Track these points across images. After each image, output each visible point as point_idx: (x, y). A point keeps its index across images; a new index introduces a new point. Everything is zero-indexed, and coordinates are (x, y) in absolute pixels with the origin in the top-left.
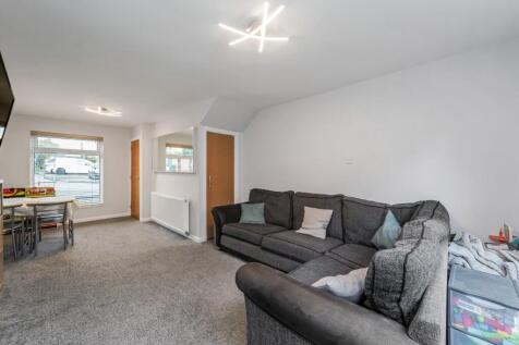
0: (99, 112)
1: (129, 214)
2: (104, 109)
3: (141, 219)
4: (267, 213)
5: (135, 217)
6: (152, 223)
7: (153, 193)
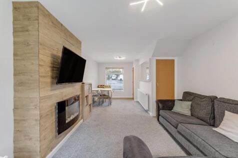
0: (118, 58)
1: (132, 97)
2: (120, 57)
3: (135, 100)
4: (192, 109)
5: (133, 99)
6: (138, 102)
7: (138, 90)
